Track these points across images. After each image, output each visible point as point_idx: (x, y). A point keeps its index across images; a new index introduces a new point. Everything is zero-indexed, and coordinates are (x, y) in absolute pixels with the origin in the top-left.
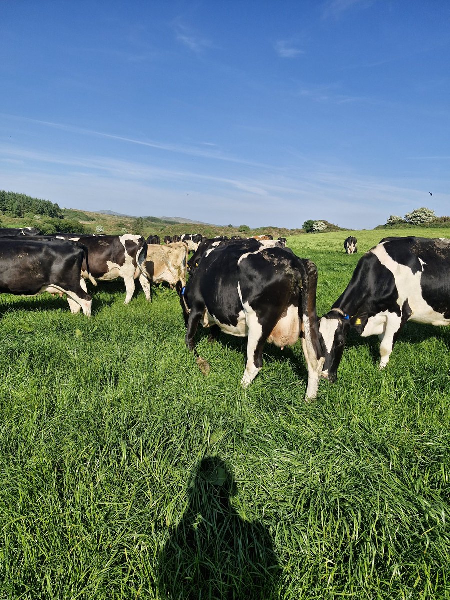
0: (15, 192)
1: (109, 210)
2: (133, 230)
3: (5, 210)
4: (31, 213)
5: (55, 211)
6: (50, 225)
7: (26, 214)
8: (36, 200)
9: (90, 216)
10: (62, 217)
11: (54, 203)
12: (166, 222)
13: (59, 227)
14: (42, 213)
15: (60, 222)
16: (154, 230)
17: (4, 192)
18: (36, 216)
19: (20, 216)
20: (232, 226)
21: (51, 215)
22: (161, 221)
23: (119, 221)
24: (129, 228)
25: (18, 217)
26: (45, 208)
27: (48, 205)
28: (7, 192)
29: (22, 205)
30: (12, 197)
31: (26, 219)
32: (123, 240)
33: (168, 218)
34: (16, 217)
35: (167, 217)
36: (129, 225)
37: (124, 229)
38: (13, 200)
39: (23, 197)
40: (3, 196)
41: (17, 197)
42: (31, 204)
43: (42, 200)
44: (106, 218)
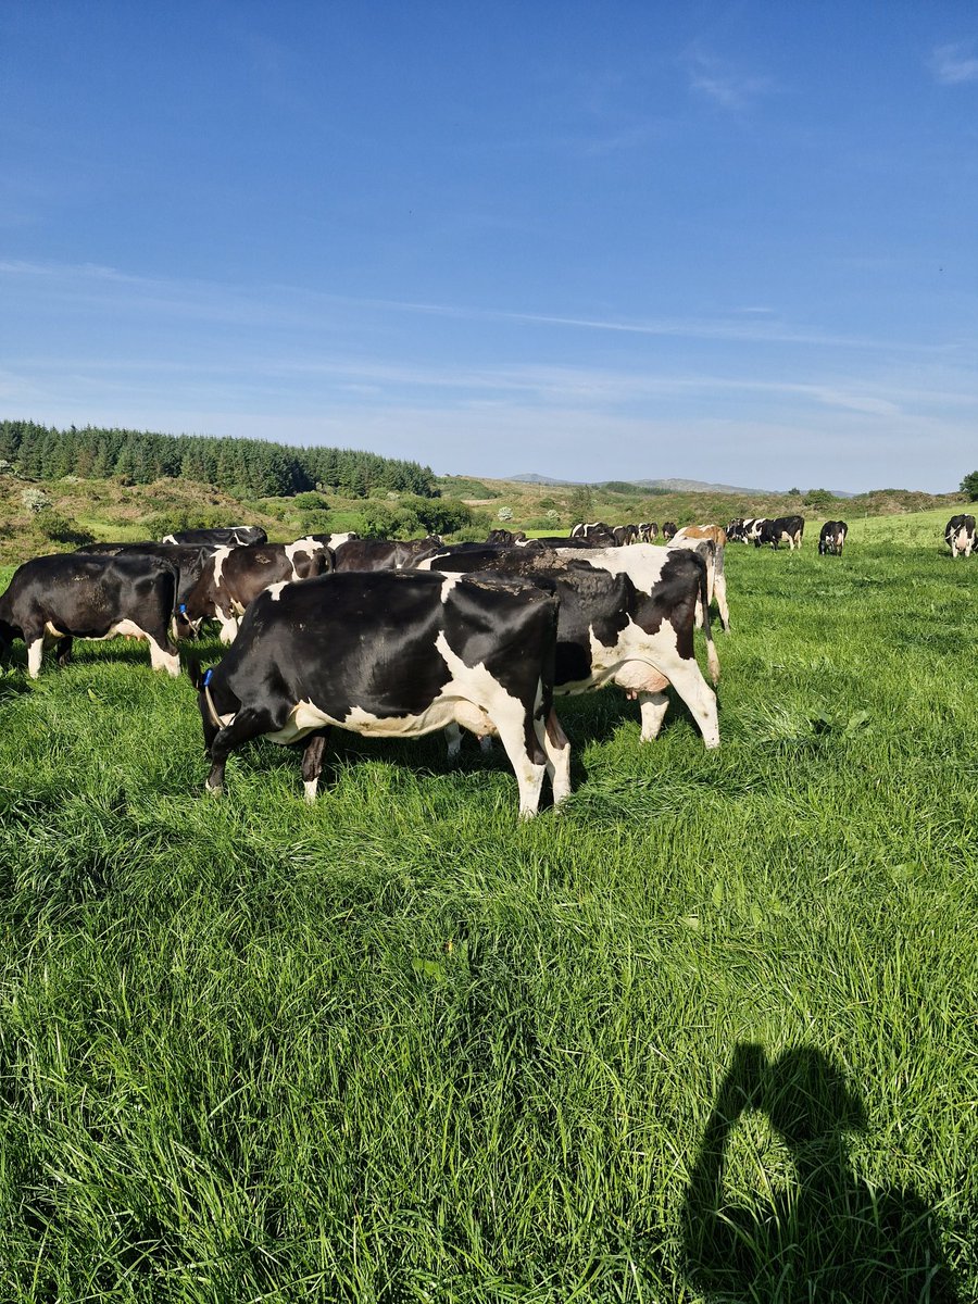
0: (355, 448)
1: (531, 473)
2: (571, 513)
3: (337, 484)
4: (382, 489)
5: (424, 482)
6: (407, 511)
7: (373, 490)
8: (392, 463)
9: (491, 487)
10: (438, 494)
11: (423, 466)
12: (647, 492)
13: (424, 513)
14: (401, 487)
15: (426, 504)
16: (614, 509)
17: (336, 450)
18: (390, 494)
19: (361, 495)
20: (798, 492)
21: (417, 489)
22: (635, 488)
23: (544, 493)
24: (563, 508)
25: (359, 496)
26: (407, 478)
27: (412, 470)
28: (341, 449)
29: (366, 474)
30: (350, 459)
31: (372, 500)
32: (290, 552)
33: (655, 483)
34: (355, 498)
35: (653, 479)
36: (563, 503)
37: (552, 511)
38: (352, 464)
39: (368, 457)
40: (335, 457)
41: (358, 458)
42: (382, 471)
43: (402, 461)
44: (524, 490)
